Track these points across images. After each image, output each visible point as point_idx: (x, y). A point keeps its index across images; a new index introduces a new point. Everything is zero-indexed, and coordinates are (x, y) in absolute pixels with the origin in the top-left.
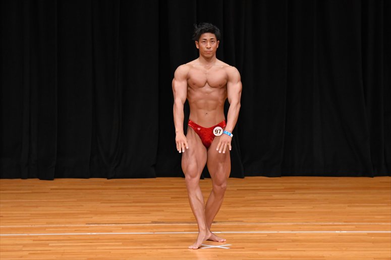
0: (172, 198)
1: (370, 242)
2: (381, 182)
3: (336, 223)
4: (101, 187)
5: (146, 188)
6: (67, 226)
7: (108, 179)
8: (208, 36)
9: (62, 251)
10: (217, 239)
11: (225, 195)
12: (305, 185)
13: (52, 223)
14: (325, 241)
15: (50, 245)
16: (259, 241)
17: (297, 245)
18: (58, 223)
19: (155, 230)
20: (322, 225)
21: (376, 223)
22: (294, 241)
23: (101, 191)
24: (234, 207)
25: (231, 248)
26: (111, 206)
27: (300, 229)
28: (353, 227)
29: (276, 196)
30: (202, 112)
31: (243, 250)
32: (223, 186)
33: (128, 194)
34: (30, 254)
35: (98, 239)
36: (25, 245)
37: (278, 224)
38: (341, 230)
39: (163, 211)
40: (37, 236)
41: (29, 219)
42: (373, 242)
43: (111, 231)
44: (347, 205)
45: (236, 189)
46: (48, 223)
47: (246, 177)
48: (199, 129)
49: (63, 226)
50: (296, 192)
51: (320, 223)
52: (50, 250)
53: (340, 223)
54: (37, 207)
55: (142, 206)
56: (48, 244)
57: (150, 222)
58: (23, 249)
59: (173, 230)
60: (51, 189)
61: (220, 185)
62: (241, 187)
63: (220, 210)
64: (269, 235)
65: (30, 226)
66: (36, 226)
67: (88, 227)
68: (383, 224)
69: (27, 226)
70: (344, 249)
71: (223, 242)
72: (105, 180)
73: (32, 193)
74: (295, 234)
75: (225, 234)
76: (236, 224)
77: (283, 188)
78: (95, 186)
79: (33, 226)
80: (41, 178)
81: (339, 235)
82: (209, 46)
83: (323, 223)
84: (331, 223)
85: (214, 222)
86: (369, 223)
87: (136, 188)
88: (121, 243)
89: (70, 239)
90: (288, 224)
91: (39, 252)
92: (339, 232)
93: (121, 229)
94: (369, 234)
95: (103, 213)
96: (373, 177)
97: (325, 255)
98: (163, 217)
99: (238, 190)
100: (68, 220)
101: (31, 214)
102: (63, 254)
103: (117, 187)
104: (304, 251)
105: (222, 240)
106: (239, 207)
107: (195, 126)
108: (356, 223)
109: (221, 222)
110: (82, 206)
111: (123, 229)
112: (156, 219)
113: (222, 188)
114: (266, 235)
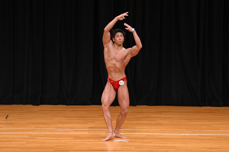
0: (99, 116)
1: (199, 140)
2: (206, 109)
3: (182, 130)
4: (63, 109)
5: (87, 111)
6: (46, 129)
7: (67, 105)
8: (119, 34)
9: (43, 142)
10: (122, 137)
11: (127, 115)
12: (167, 110)
13: (38, 127)
14: (176, 139)
15: (37, 138)
16: (143, 138)
17: (162, 141)
18: (41, 128)
19: (91, 132)
20: (175, 131)
21: (203, 130)
22: (161, 139)
23: (63, 112)
24: (131, 121)
25: (129, 142)
26: (69, 119)
27: (164, 133)
28: (191, 132)
29: (152, 116)
30: (113, 74)
31: (135, 143)
32: (126, 111)
33: (77, 113)
34: (27, 143)
35: (62, 136)
36: (24, 138)
37: (153, 130)
38: (185, 133)
39: (95, 122)
40: (30, 134)
41: (26, 125)
42: (201, 139)
43: (68, 132)
44: (188, 121)
45: (131, 111)
46: (36, 127)
47: (137, 106)
48: (112, 82)
49: (44, 129)
50: (162, 114)
51: (174, 130)
52: (37, 141)
53: (185, 130)
54: (31, 119)
55: (84, 120)
56: (36, 138)
57: (88, 128)
58: (23, 140)
59: (100, 132)
60: (38, 110)
61: (124, 111)
62: (135, 110)
63: (125, 122)
64: (148, 135)
65: (27, 129)
66: (30, 129)
67: (56, 130)
68: (206, 130)
69: (26, 129)
70: (186, 143)
71: (125, 138)
72: (65, 106)
73: (28, 112)
74: (162, 135)
75: (126, 134)
76: (132, 129)
77: (156, 111)
78: (60, 109)
79: (28, 129)
80: (33, 105)
81: (184, 136)
82: (120, 39)
83: (176, 130)
84: (180, 130)
85: (121, 128)
86: (199, 130)
87: (82, 111)
88: (73, 138)
89: (47, 136)
90: (158, 130)
91: (31, 142)
92: (184, 134)
93: (73, 131)
94: (199, 136)
95: (64, 123)
96: (201, 107)
97: (177, 146)
98: (94, 125)
99: (133, 112)
100: (46, 126)
101: (28, 123)
102: (43, 143)
103: (72, 109)
104: (166, 143)
105: (124, 138)
106: (133, 121)
107: (110, 80)
108: (193, 130)
109: (124, 128)
110: (53, 119)
111: (74, 131)
112: (91, 126)
113: (125, 113)
114: (147, 135)
